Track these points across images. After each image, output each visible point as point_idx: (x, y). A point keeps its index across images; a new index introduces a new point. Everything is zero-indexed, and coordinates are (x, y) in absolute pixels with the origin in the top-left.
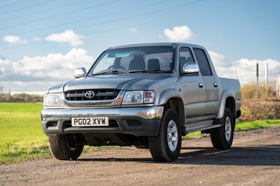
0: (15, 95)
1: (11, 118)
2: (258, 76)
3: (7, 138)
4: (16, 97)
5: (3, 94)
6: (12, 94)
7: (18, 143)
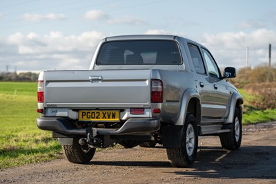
0: (21, 74)
1: (15, 102)
2: (270, 57)
3: (9, 128)
4: (22, 76)
5: (9, 73)
6: (18, 72)
7: (19, 134)
